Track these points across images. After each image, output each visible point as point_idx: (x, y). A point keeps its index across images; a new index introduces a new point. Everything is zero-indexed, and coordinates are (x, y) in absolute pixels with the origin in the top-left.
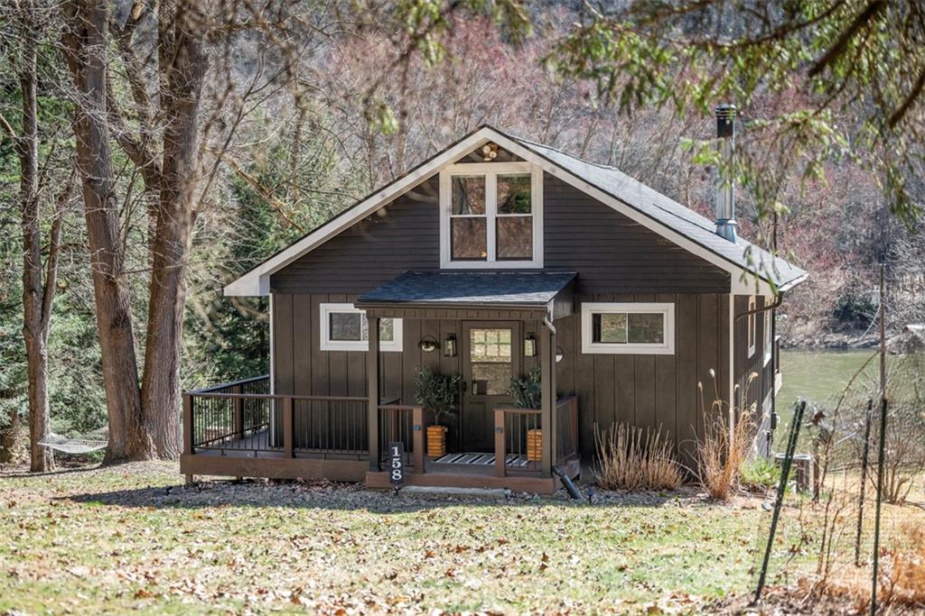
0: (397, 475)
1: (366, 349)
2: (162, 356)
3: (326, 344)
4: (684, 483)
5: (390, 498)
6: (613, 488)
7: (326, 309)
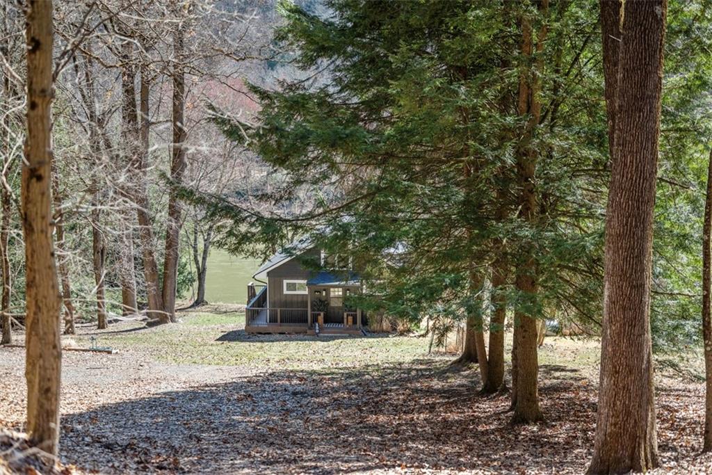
0: (317, 331)
1: (307, 293)
2: (171, 283)
3: (285, 292)
4: (393, 330)
5: (316, 337)
6: (374, 332)
7: (285, 282)
